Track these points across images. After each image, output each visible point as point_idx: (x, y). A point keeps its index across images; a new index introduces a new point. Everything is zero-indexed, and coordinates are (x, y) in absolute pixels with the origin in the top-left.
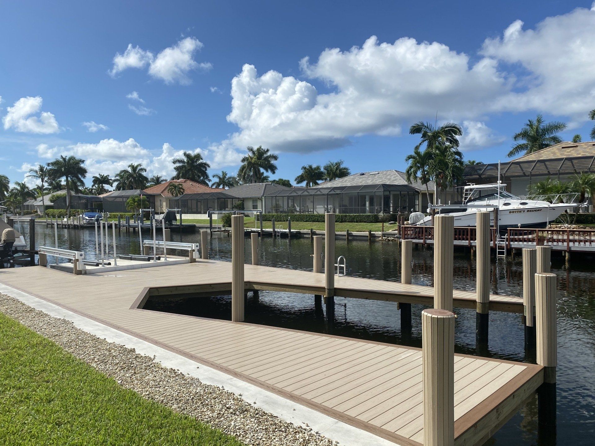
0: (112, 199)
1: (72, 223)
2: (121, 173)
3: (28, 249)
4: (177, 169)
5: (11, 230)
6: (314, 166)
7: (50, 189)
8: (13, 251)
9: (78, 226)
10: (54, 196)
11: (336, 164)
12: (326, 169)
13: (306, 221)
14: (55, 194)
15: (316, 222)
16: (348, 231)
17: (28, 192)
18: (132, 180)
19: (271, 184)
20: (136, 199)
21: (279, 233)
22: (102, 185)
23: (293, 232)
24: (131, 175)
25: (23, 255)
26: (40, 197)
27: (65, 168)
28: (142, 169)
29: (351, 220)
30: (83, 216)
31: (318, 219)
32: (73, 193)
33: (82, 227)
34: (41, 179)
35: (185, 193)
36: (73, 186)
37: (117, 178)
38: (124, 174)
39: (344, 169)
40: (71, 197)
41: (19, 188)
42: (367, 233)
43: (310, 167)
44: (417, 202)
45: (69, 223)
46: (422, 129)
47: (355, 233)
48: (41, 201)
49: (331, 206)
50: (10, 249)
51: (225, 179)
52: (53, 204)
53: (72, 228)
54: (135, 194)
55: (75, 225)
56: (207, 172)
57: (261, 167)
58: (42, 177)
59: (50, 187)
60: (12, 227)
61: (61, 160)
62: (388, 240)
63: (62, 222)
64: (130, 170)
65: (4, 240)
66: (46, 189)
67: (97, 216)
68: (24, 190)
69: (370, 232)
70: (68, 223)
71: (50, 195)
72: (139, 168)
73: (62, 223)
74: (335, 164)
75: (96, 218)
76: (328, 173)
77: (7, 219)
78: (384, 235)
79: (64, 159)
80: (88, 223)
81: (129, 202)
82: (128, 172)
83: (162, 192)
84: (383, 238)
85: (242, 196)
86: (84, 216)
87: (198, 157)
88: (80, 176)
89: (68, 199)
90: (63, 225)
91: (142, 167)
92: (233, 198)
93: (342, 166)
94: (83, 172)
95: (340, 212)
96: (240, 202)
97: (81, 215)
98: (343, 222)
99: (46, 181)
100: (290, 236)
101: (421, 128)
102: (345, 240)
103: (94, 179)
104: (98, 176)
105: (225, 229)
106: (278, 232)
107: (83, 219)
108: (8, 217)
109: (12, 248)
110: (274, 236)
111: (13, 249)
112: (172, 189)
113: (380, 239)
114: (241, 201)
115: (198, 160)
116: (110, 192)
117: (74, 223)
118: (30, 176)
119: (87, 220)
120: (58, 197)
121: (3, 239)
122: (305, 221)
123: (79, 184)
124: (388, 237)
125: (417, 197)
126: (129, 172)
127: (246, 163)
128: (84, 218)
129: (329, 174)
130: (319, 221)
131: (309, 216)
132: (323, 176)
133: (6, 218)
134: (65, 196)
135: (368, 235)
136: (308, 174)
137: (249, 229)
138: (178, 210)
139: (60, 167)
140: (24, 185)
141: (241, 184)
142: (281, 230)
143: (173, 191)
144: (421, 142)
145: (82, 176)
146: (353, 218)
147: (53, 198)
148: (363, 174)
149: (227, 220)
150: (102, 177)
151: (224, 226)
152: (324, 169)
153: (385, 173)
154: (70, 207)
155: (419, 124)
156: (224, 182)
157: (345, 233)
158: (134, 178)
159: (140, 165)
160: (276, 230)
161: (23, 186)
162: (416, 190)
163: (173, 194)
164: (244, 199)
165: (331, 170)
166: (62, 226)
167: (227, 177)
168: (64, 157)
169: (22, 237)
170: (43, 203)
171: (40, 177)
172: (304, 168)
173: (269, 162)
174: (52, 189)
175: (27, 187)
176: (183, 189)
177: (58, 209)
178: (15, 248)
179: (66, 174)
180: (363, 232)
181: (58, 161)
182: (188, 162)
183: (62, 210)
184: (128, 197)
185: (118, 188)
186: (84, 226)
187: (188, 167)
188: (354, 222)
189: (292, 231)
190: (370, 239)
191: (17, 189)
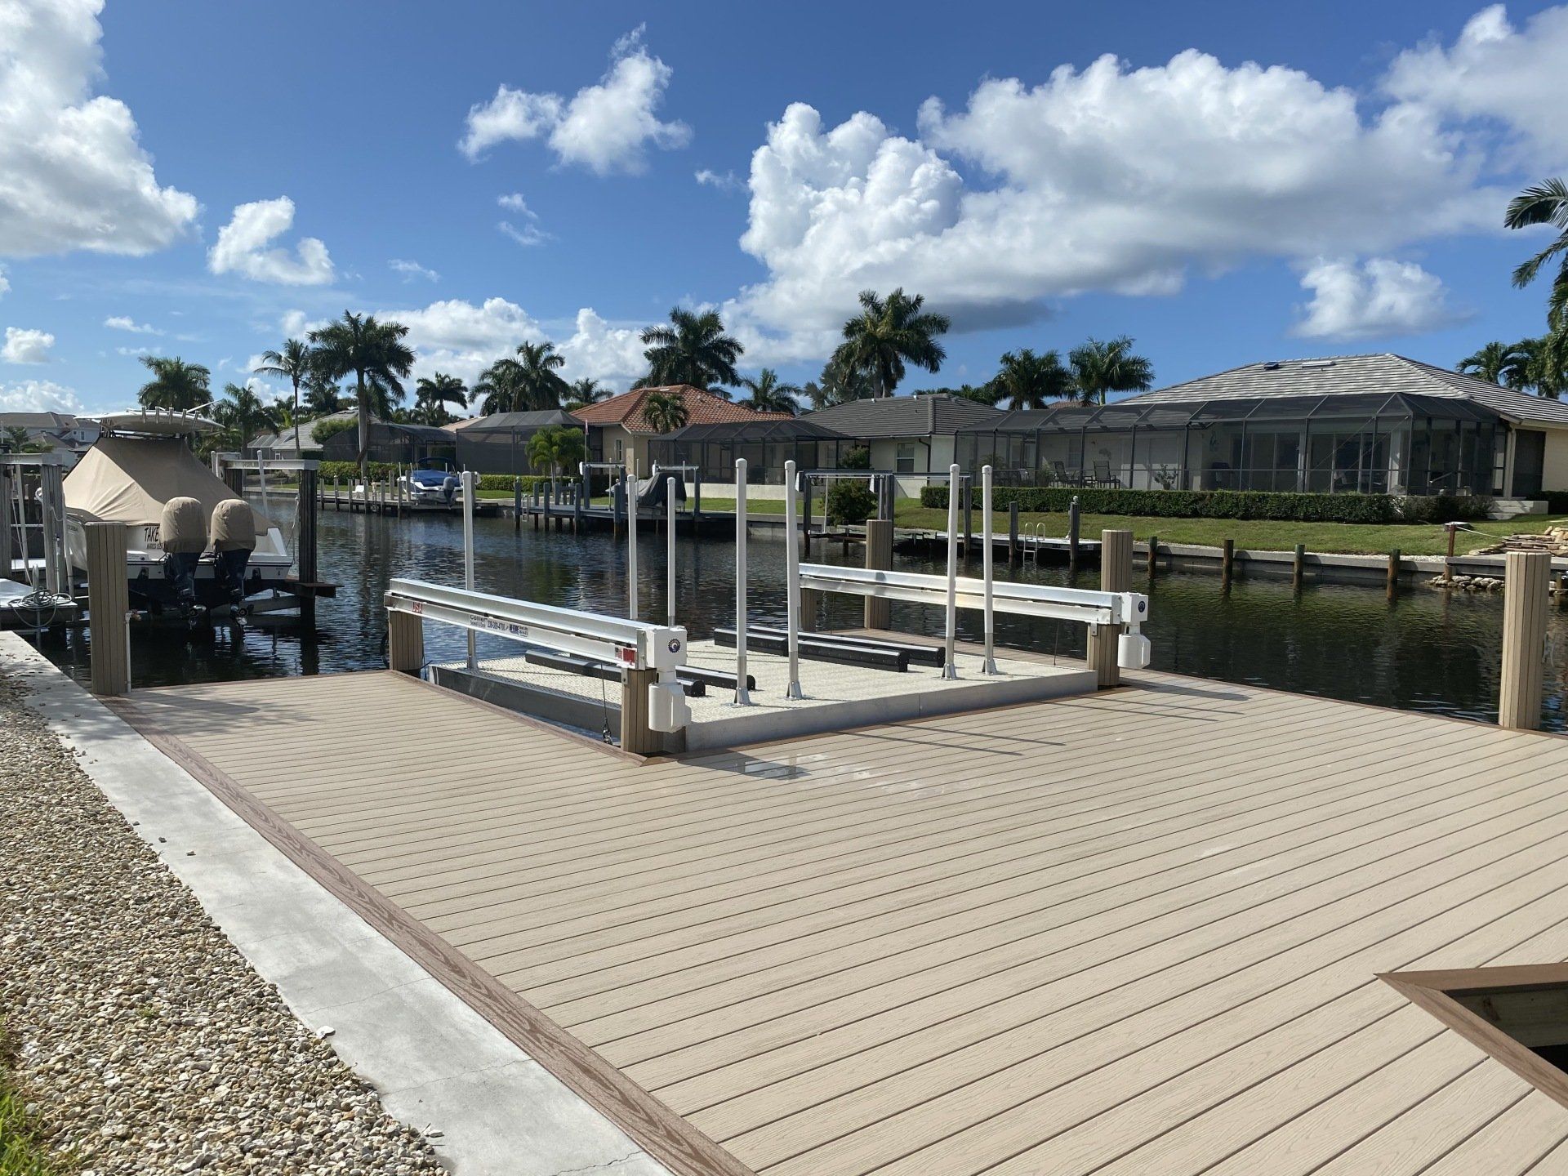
0: (479, 437)
1: (379, 499)
2: (496, 368)
3: (293, 574)
4: (652, 356)
5: (241, 506)
6: (1039, 353)
7: (309, 410)
8: (247, 582)
9: (394, 507)
10: (324, 425)
11: (1111, 348)
12: (1077, 363)
13: (1108, 513)
14: (327, 419)
15: (1146, 514)
16: (1302, 548)
17: (258, 415)
18: (528, 389)
19: (949, 399)
20: (556, 436)
21: (1033, 549)
22: (441, 402)
23: (1086, 545)
24: (521, 375)
25: (276, 597)
26: (287, 428)
27: (356, 346)
28: (551, 359)
29: (1285, 512)
30: (408, 479)
31: (1154, 507)
32: (376, 420)
33: (407, 513)
34: (291, 377)
35: (693, 420)
36: (372, 400)
37: (489, 381)
38: (505, 371)
39: (1135, 362)
40: (370, 427)
41: (235, 402)
42: (1383, 560)
43: (1027, 356)
44: (1499, 460)
45: (371, 499)
46: (1555, 206)
47: (1326, 558)
48: (291, 438)
49: (1176, 466)
50: (239, 575)
51: (770, 392)
52: (320, 447)
53: (379, 513)
54: (550, 422)
55: (386, 505)
56: (734, 366)
57: (901, 351)
58: (295, 373)
59: (309, 405)
60: (239, 493)
61: (346, 323)
62: (1478, 585)
63: (351, 494)
64: (520, 359)
65: (217, 542)
66: (300, 410)
67: (449, 482)
68: (248, 408)
69: (1395, 555)
70: (366, 496)
71: (314, 424)
72: (545, 355)
73: (351, 497)
74: (1106, 346)
75: (444, 487)
76: (1082, 375)
77: (221, 468)
78: (1455, 568)
79: (354, 322)
80: (422, 501)
81: (536, 444)
82: (516, 365)
83: (624, 420)
84: (1455, 578)
85: (863, 433)
86: (412, 481)
87: (712, 322)
88: (393, 370)
89: (363, 432)
90: (353, 503)
91: (555, 353)
92: (839, 438)
93: (1129, 354)
94: (403, 359)
95: (1203, 487)
96: (861, 450)
97: (404, 478)
98: (1254, 518)
99: (306, 385)
100: (1075, 561)
101: (1551, 202)
102: (1289, 579)
103: (420, 385)
104: (434, 380)
105: (847, 530)
106: (1030, 546)
107: (411, 488)
108: (224, 464)
109: (242, 571)
110: (1013, 556)
111: (248, 574)
112: (655, 409)
113: (1440, 580)
114: (863, 447)
115: (710, 333)
116: (462, 420)
117: (383, 498)
118: (265, 369)
119: (419, 490)
120: (335, 429)
121: (212, 538)
122: (1104, 510)
123: (390, 394)
124: (1474, 577)
125: (1499, 440)
126: (520, 367)
127: (858, 339)
128: (413, 486)
129: (1085, 376)
130: (1155, 514)
131: (1120, 496)
132: (1065, 384)
133: (220, 465)
134: (352, 425)
135: (1387, 566)
136: (1021, 378)
137: (928, 531)
138: (689, 468)
139: (343, 345)
140: (247, 393)
141: (832, 405)
142: (1041, 539)
143: (657, 416)
144: (1549, 251)
145: (399, 372)
146: (1293, 507)
147: (322, 432)
148: (1276, 367)
149: (839, 504)
150: (441, 380)
151: (830, 522)
152: (1073, 362)
153: (1356, 362)
154: (366, 457)
155: (1546, 189)
156: (765, 400)
157: (1291, 556)
158: (532, 382)
159: (549, 347)
160: (1021, 538)
161: (247, 398)
162: (1502, 416)
163: (655, 427)
164: (869, 441)
165: (1094, 366)
166: (352, 508)
167: (775, 385)
168: (354, 315)
169: (274, 533)
170: (298, 445)
171: (288, 372)
172: (1007, 359)
173: (923, 335)
174: (315, 410)
175: (257, 401)
176: (685, 412)
177: (334, 460)
178: (254, 572)
179: (358, 364)
180: (1356, 553)
181: (339, 329)
182: (685, 338)
183: (347, 463)
184: (527, 433)
185: (488, 409)
186: (413, 507)
187: (684, 352)
188: (1297, 519)
189: (1081, 542)
190: (1394, 581)
191: (230, 405)
